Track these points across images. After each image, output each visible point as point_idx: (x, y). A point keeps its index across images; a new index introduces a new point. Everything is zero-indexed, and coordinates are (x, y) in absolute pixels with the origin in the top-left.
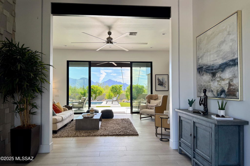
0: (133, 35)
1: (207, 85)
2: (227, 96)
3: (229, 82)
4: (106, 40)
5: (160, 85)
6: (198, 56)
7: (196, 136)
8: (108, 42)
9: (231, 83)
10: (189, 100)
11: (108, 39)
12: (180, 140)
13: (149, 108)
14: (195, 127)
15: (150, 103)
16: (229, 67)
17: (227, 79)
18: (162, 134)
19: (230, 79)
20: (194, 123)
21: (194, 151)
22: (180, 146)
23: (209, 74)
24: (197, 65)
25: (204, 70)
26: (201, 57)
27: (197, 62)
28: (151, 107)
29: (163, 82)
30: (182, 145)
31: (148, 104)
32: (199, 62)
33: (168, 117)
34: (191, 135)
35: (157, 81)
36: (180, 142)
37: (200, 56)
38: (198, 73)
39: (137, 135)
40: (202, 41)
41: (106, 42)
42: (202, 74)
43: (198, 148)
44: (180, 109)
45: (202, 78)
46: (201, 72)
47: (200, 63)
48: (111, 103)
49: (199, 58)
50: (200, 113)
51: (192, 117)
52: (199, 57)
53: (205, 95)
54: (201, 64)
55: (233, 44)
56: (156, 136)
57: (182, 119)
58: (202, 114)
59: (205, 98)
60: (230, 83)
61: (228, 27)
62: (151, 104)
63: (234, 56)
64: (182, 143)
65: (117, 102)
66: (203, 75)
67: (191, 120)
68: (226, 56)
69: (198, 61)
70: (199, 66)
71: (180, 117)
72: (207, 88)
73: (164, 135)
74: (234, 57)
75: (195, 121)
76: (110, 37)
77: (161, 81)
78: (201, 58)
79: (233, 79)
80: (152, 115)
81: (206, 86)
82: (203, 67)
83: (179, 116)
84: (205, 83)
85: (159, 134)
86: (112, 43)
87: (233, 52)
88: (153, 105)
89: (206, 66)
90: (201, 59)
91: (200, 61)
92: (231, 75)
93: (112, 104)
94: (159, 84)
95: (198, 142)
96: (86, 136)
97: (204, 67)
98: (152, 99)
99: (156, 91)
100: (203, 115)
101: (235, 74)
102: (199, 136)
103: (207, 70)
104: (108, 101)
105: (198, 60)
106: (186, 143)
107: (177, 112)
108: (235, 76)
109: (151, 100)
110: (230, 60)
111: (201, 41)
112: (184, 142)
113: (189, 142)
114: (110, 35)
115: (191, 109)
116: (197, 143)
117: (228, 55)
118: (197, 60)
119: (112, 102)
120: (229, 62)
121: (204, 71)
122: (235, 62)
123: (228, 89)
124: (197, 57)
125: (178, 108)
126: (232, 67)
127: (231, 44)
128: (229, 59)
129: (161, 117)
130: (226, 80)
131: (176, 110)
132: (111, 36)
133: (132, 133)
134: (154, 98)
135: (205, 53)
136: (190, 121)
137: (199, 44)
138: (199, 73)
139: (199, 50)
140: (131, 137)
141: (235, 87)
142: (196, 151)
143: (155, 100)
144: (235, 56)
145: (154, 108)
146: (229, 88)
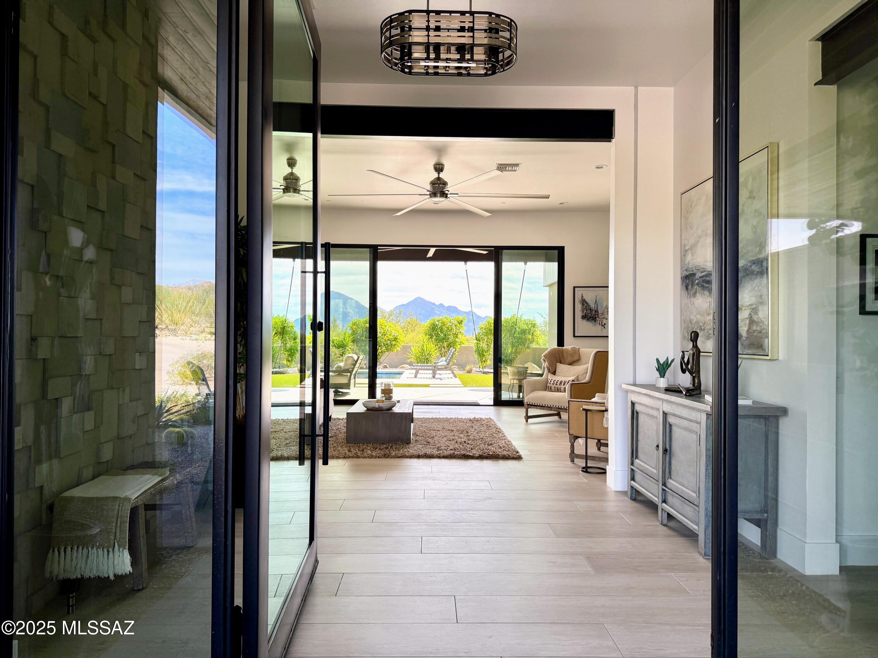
0: (508, 171)
1: (703, 322)
2: (746, 349)
3: (750, 314)
4: (429, 187)
5: (588, 320)
6: (685, 246)
7: (668, 449)
8: (433, 194)
9: (755, 317)
10: (658, 360)
11: (433, 183)
12: (632, 464)
13: (553, 388)
14: (668, 425)
15: (554, 373)
16: (751, 279)
17: (746, 308)
18: (586, 457)
19: (753, 307)
20: (665, 414)
21: (664, 484)
22: (633, 479)
23: (708, 292)
24: (682, 268)
25: (697, 281)
26: (693, 247)
27: (682, 261)
28: (558, 386)
29: (596, 311)
30: (638, 476)
31: (550, 377)
32: (687, 261)
33: (603, 409)
34: (658, 446)
35: (579, 306)
36: (632, 470)
37: (690, 244)
38: (685, 288)
39: (519, 458)
40: (693, 205)
41: (428, 193)
42: (693, 291)
43: (673, 477)
44: (635, 385)
45: (693, 304)
46: (690, 287)
47: (689, 263)
48: (431, 376)
49: (686, 251)
50: (681, 392)
51: (661, 402)
52: (687, 248)
53: (695, 346)
54: (690, 267)
55: (758, 223)
56: (572, 461)
57: (638, 408)
58: (684, 393)
59: (693, 354)
60: (751, 317)
61: (751, 179)
62: (559, 376)
63: (760, 252)
64: (638, 470)
65: (450, 372)
66: (695, 294)
67: (658, 410)
68: (745, 251)
69: (683, 257)
70: (686, 270)
71: (633, 404)
72: (704, 329)
73: (594, 458)
74: (760, 255)
75: (666, 410)
76: (439, 178)
77: (593, 306)
78: (692, 250)
79: (758, 307)
80: (561, 408)
81: (701, 324)
82: (694, 274)
83: (632, 401)
84: (698, 316)
85: (579, 456)
86: (446, 197)
87: (759, 242)
88: (563, 379)
89: (702, 272)
90: (692, 253)
91: (689, 258)
92: (754, 298)
93: (434, 377)
94: (583, 317)
95: (673, 462)
96: (379, 457)
97: (699, 275)
98: (562, 361)
99: (574, 336)
100: (686, 395)
101: (761, 296)
102: (676, 447)
103: (704, 281)
104: (420, 369)
105: (685, 255)
106: (646, 468)
107: (627, 392)
108: (761, 301)
109: (558, 364)
110: (753, 260)
111: (691, 206)
112: (641, 468)
113: (654, 466)
114: (439, 173)
115: (663, 383)
116: (670, 464)
117: (750, 248)
118: (683, 254)
119: (431, 372)
120: (751, 266)
121: (698, 284)
122: (762, 266)
123: (748, 331)
124: (683, 248)
125: (631, 382)
126: (755, 278)
127: (755, 222)
128: (751, 259)
129: (585, 407)
130: (743, 308)
131: (624, 386)
132: (442, 175)
133: (505, 453)
134: (569, 360)
135: (700, 237)
136: (654, 413)
137: (687, 212)
138: (687, 288)
139: (687, 229)
140: (501, 462)
141: (761, 326)
142: (668, 485)
143: (570, 364)
144: (762, 253)
145: (567, 387)
146: (749, 328)
